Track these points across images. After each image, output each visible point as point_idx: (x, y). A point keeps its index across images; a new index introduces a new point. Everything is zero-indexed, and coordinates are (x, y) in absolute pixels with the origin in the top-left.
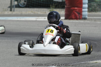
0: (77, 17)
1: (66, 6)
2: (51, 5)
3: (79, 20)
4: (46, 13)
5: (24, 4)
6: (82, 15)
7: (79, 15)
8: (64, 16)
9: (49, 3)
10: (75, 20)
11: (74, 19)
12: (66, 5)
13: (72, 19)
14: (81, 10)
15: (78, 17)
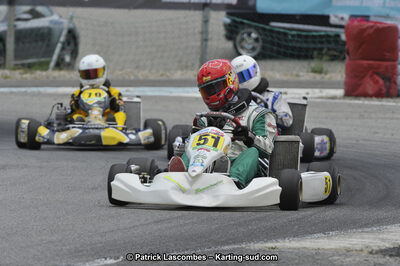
0: (381, 90)
1: (347, 57)
2: (315, 53)
3: (384, 99)
4: (297, 76)
5: (253, 49)
6: (395, 83)
7: (388, 84)
8: (342, 85)
9: (312, 46)
10: (374, 98)
11: (371, 96)
12: (348, 54)
13: (366, 95)
14: (394, 68)
15: (384, 90)
